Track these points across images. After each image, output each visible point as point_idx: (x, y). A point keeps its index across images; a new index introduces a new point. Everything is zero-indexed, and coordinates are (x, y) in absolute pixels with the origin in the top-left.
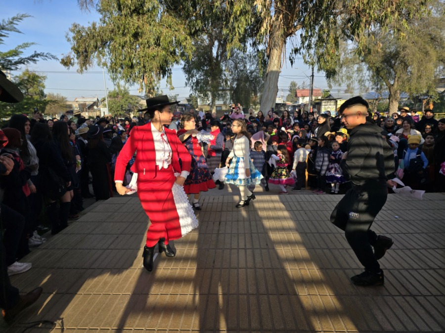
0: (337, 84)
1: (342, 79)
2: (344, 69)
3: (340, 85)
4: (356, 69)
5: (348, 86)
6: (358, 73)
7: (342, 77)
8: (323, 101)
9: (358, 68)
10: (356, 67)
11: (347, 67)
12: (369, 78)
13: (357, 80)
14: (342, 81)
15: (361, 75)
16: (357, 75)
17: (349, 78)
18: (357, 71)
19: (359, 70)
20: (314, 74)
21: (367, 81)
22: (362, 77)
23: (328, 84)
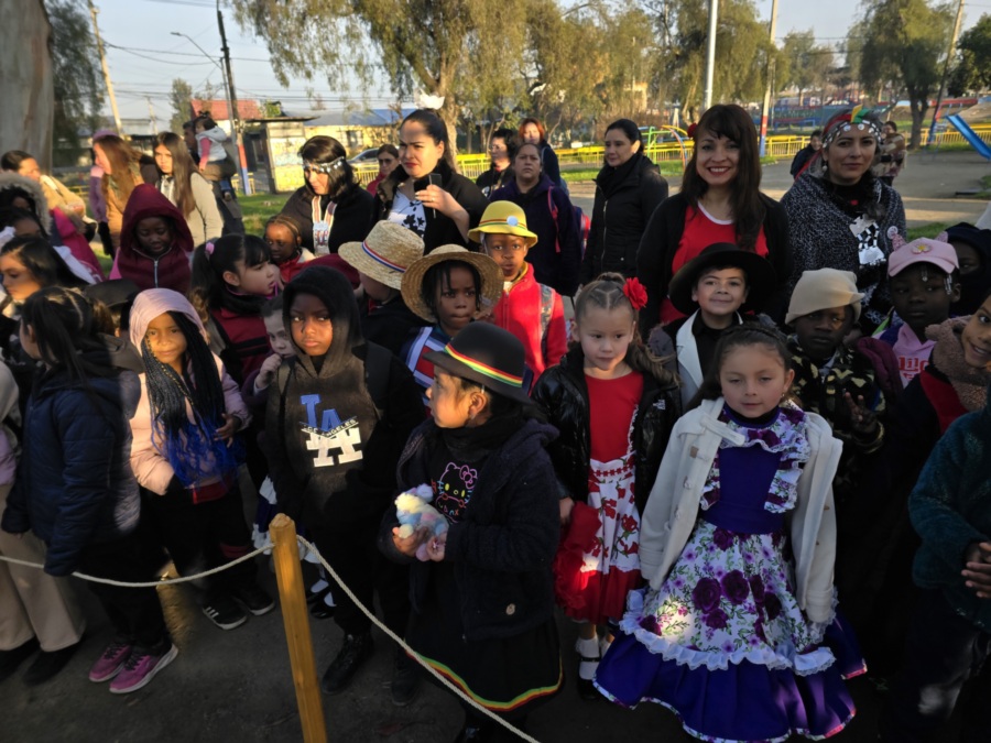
0: (302, 73)
1: (311, 56)
2: (312, 30)
3: (309, 75)
4: (342, 30)
5: (330, 79)
6: (349, 44)
7: (311, 52)
8: (271, 125)
9: (347, 28)
10: (342, 24)
11: (319, 22)
12: (379, 60)
13: (351, 65)
14: (314, 64)
15: (358, 51)
16: (349, 50)
17: (330, 57)
18: (347, 36)
19: (352, 35)
20: (228, 45)
21: (376, 68)
22: (362, 56)
23: (276, 71)
